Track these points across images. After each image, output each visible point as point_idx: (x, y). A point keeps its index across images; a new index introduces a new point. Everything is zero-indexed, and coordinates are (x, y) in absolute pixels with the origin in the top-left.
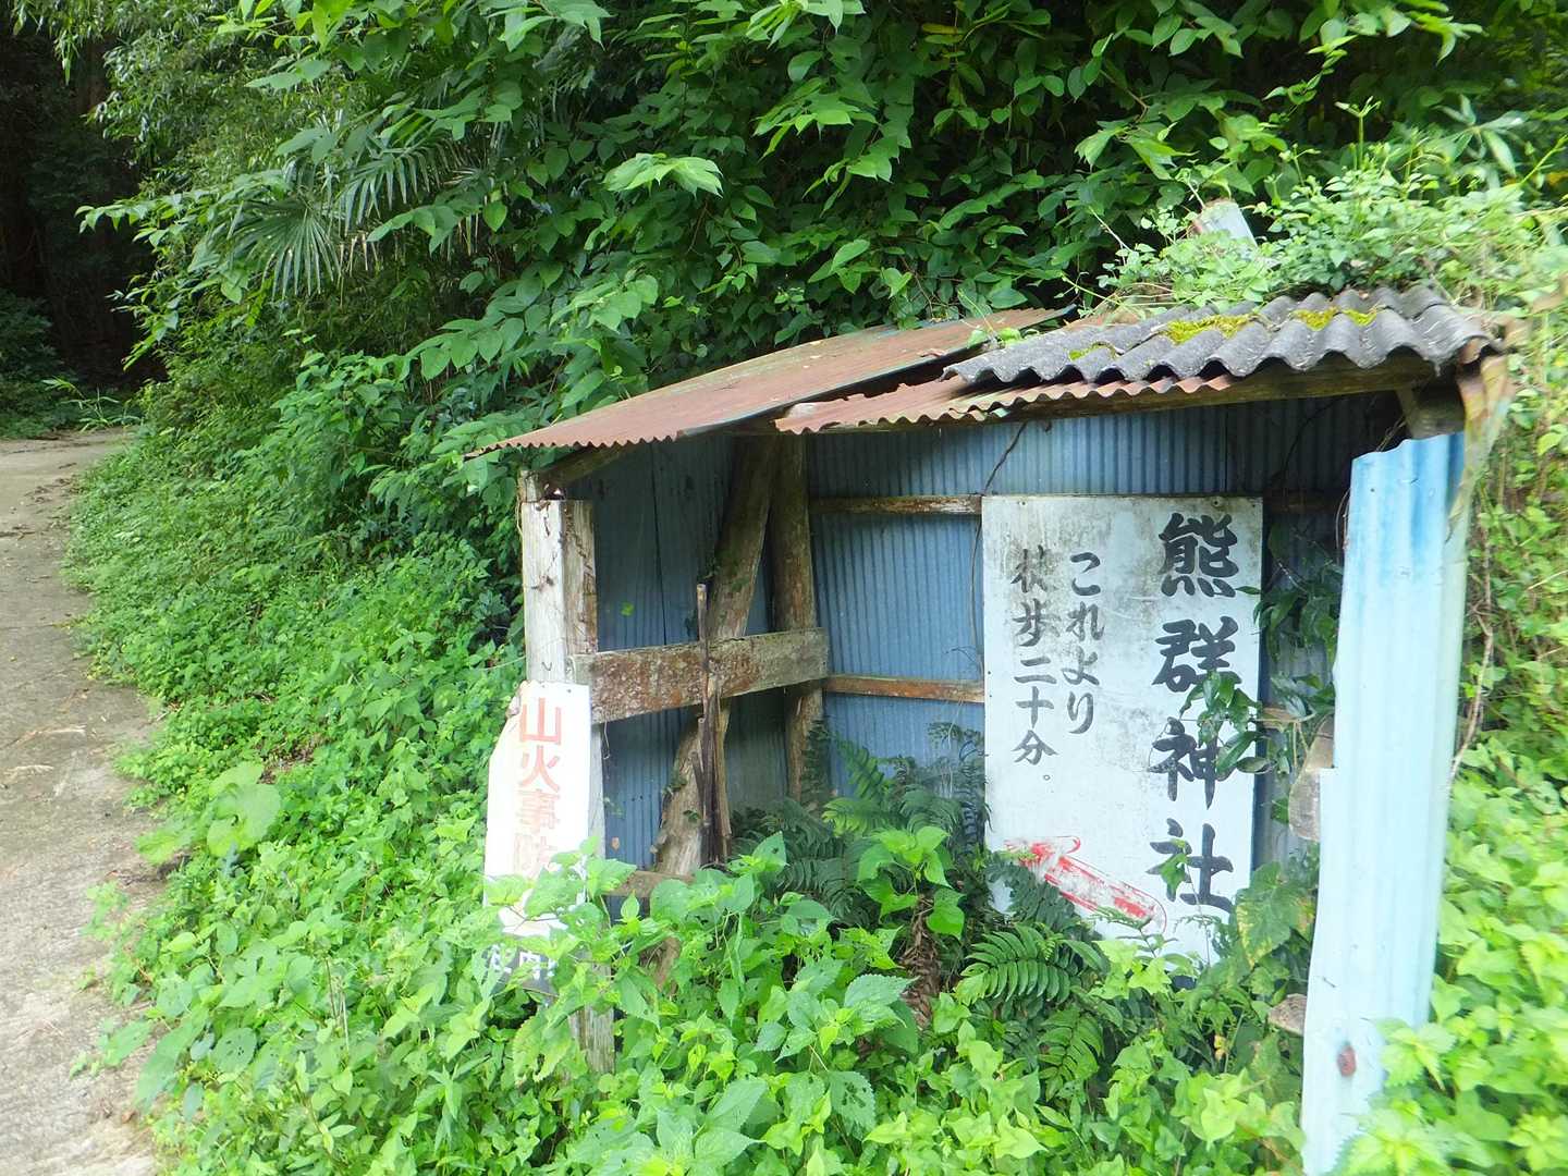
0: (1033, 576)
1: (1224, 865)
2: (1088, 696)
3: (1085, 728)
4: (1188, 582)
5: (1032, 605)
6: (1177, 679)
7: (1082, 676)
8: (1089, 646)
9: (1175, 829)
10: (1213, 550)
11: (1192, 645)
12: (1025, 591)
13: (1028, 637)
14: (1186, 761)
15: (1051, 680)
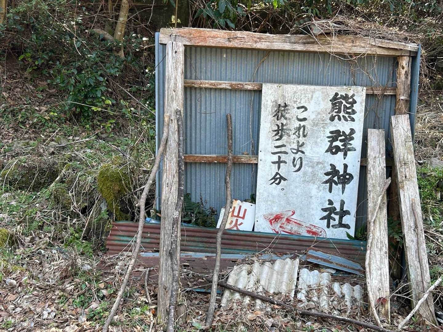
0: (282, 114)
1: (348, 213)
2: (301, 158)
3: (299, 169)
4: (339, 116)
5: (280, 125)
6: (334, 151)
7: (298, 151)
8: (302, 140)
9: (331, 202)
10: (348, 106)
11: (340, 138)
12: (278, 120)
13: (277, 137)
14: (336, 179)
15: (286, 153)
